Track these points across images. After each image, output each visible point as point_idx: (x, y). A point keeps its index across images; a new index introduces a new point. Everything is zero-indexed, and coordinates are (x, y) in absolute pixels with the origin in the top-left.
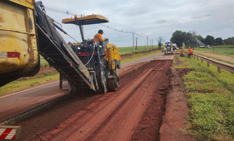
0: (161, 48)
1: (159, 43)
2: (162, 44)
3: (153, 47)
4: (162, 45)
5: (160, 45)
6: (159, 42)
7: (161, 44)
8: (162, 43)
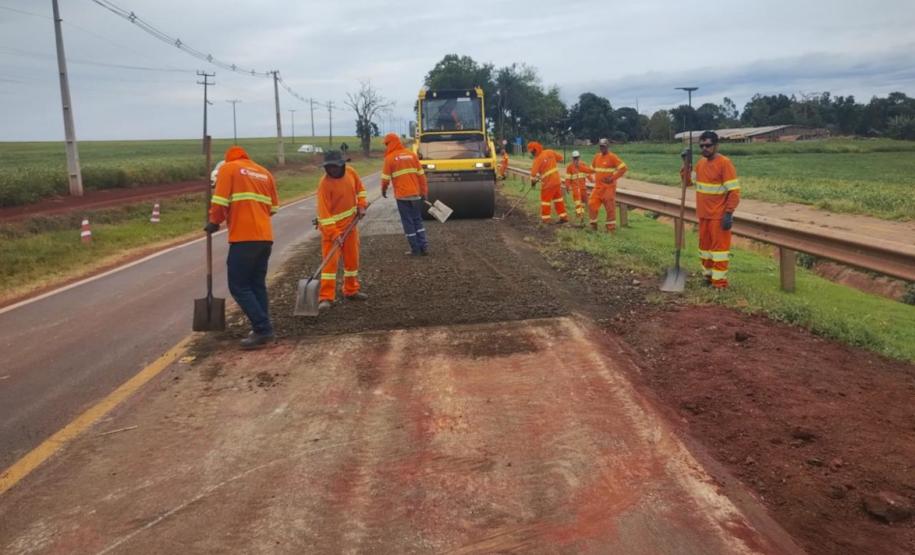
0: (371, 147)
1: (359, 123)
2: (375, 126)
3: (333, 141)
4: (377, 135)
5: (365, 129)
6: (360, 117)
7: (372, 129)
8: (374, 119)
